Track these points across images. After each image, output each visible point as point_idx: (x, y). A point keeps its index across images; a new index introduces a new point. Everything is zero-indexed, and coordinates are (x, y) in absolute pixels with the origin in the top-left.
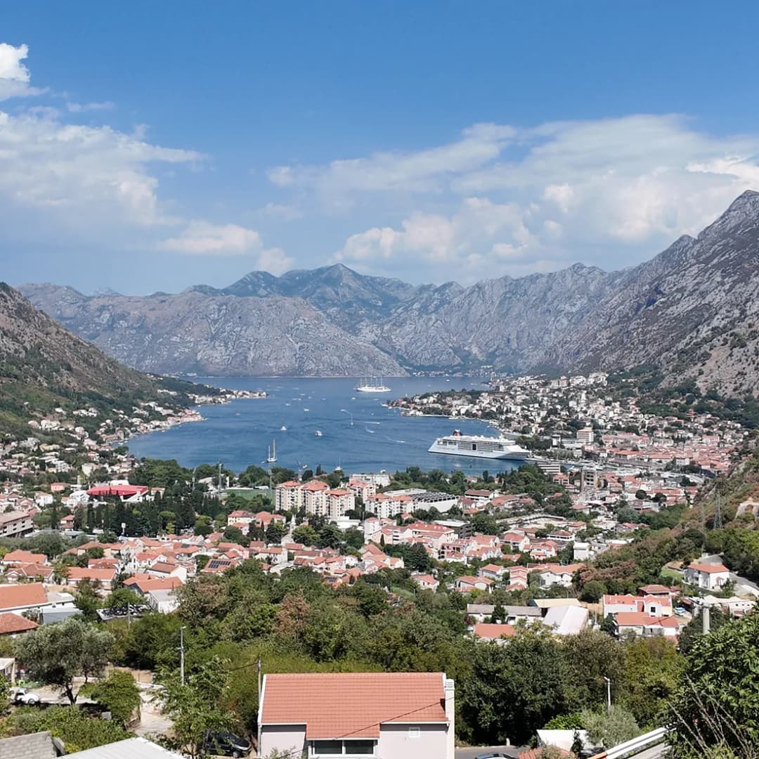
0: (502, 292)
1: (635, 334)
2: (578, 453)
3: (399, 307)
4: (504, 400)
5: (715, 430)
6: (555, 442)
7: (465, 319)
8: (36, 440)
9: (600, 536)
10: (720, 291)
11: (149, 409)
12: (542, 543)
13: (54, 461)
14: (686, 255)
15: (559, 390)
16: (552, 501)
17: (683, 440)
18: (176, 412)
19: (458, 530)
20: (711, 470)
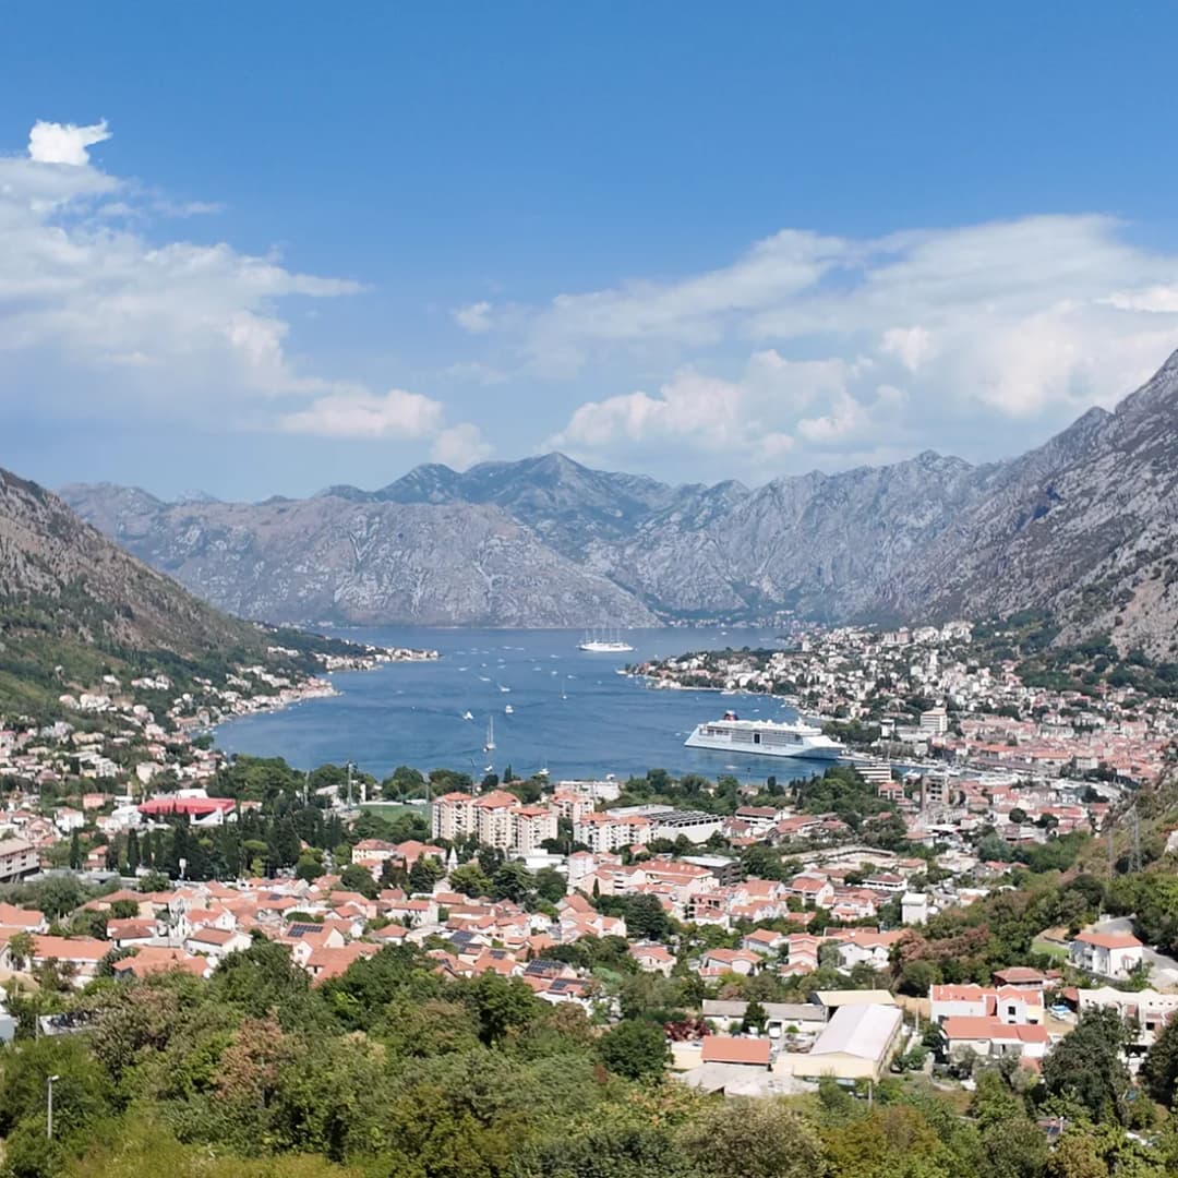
0: (808, 496)
1: (1016, 562)
2: (921, 749)
3: (650, 519)
4: (809, 664)
5: (1140, 713)
6: (885, 731)
7: (753, 538)
8: (69, 726)
9: (948, 883)
10: (1149, 494)
11: (252, 677)
12: (852, 894)
13: (94, 759)
14: (1096, 439)
15: (896, 648)
16: (873, 826)
17: (1090, 728)
18: (295, 682)
19: (718, 873)
20: (1131, 776)
